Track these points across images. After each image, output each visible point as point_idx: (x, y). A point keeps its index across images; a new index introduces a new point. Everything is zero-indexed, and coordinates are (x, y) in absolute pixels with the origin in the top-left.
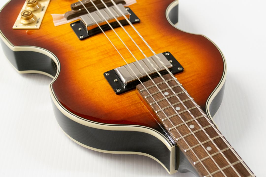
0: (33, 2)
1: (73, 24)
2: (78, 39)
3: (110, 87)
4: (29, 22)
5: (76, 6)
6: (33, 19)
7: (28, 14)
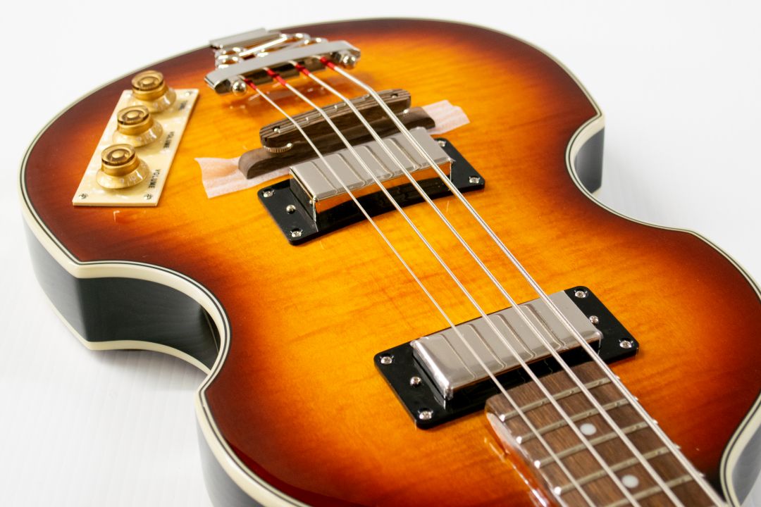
0: (139, 120)
1: (266, 190)
2: (286, 241)
3: (397, 404)
4: (126, 183)
5: (278, 135)
6: (137, 174)
7: (124, 157)
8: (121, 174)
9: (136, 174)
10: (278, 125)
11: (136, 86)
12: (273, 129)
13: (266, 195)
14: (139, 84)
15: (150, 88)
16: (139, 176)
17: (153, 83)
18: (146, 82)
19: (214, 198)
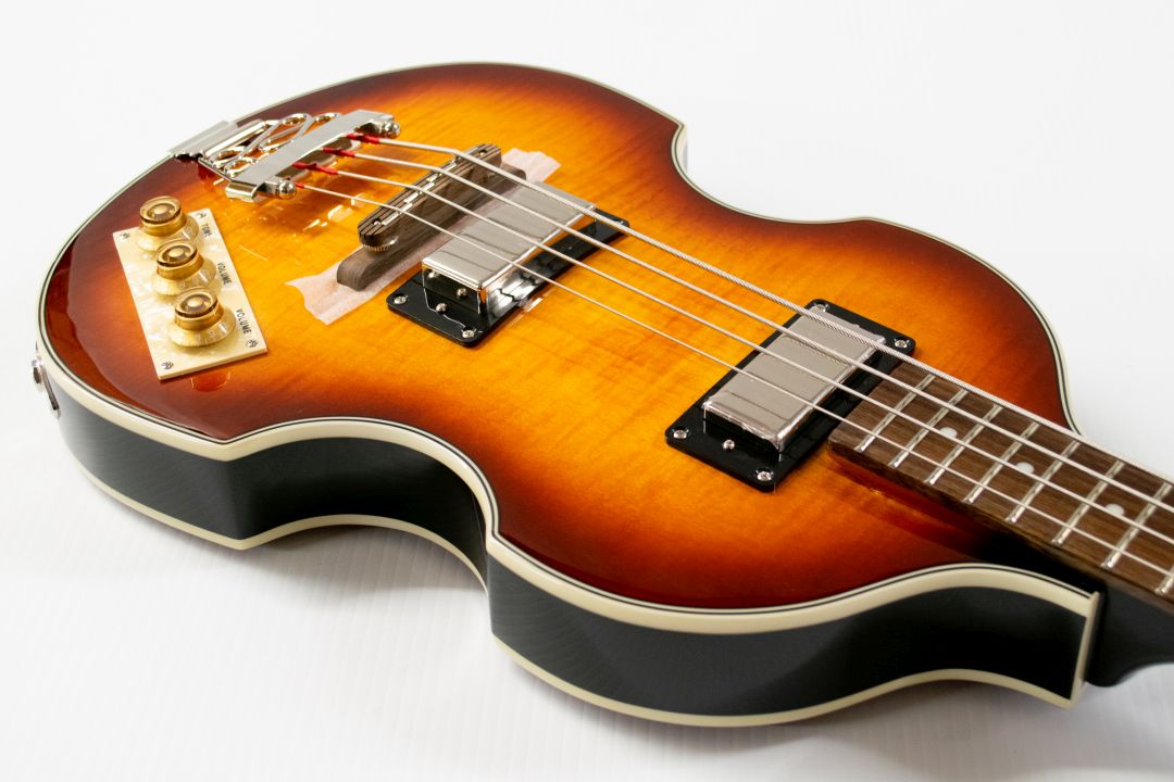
0: (185, 260)
1: (396, 295)
2: (459, 349)
3: (722, 479)
5: (383, 229)
6: (222, 328)
7: (203, 305)
8: (200, 328)
9: (219, 329)
10: (376, 217)
11: (146, 217)
12: (373, 222)
13: (397, 301)
14: (149, 214)
15: (164, 219)
16: (223, 329)
17: (167, 213)
18: (159, 211)
19: (333, 324)
